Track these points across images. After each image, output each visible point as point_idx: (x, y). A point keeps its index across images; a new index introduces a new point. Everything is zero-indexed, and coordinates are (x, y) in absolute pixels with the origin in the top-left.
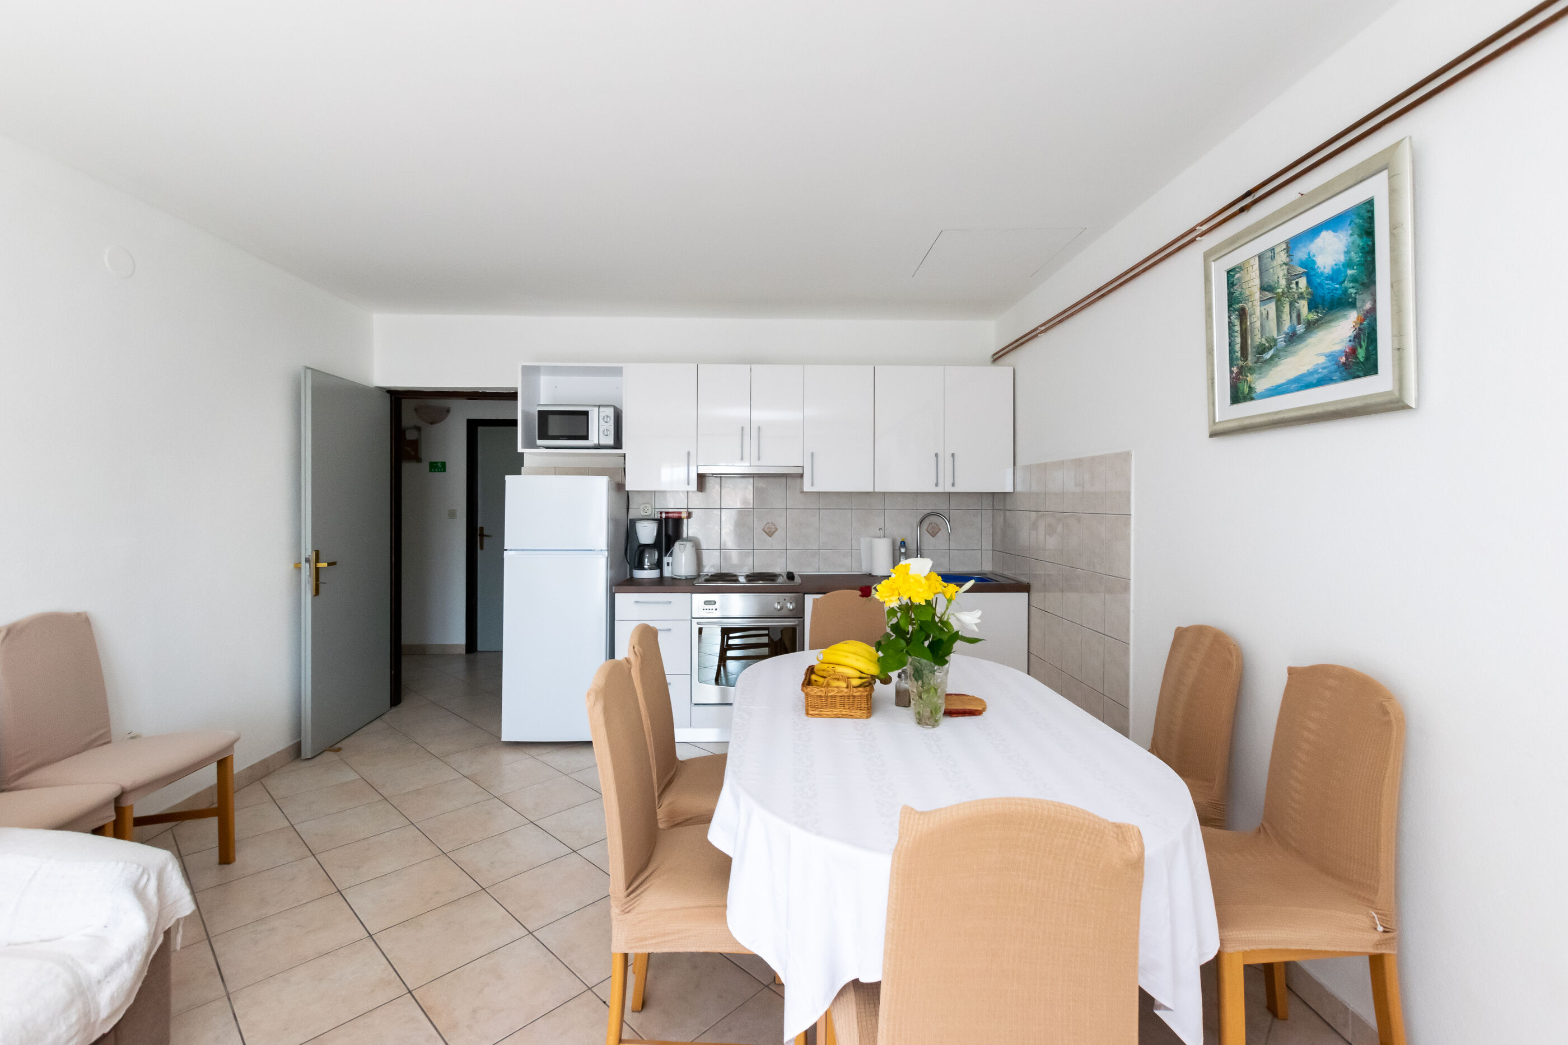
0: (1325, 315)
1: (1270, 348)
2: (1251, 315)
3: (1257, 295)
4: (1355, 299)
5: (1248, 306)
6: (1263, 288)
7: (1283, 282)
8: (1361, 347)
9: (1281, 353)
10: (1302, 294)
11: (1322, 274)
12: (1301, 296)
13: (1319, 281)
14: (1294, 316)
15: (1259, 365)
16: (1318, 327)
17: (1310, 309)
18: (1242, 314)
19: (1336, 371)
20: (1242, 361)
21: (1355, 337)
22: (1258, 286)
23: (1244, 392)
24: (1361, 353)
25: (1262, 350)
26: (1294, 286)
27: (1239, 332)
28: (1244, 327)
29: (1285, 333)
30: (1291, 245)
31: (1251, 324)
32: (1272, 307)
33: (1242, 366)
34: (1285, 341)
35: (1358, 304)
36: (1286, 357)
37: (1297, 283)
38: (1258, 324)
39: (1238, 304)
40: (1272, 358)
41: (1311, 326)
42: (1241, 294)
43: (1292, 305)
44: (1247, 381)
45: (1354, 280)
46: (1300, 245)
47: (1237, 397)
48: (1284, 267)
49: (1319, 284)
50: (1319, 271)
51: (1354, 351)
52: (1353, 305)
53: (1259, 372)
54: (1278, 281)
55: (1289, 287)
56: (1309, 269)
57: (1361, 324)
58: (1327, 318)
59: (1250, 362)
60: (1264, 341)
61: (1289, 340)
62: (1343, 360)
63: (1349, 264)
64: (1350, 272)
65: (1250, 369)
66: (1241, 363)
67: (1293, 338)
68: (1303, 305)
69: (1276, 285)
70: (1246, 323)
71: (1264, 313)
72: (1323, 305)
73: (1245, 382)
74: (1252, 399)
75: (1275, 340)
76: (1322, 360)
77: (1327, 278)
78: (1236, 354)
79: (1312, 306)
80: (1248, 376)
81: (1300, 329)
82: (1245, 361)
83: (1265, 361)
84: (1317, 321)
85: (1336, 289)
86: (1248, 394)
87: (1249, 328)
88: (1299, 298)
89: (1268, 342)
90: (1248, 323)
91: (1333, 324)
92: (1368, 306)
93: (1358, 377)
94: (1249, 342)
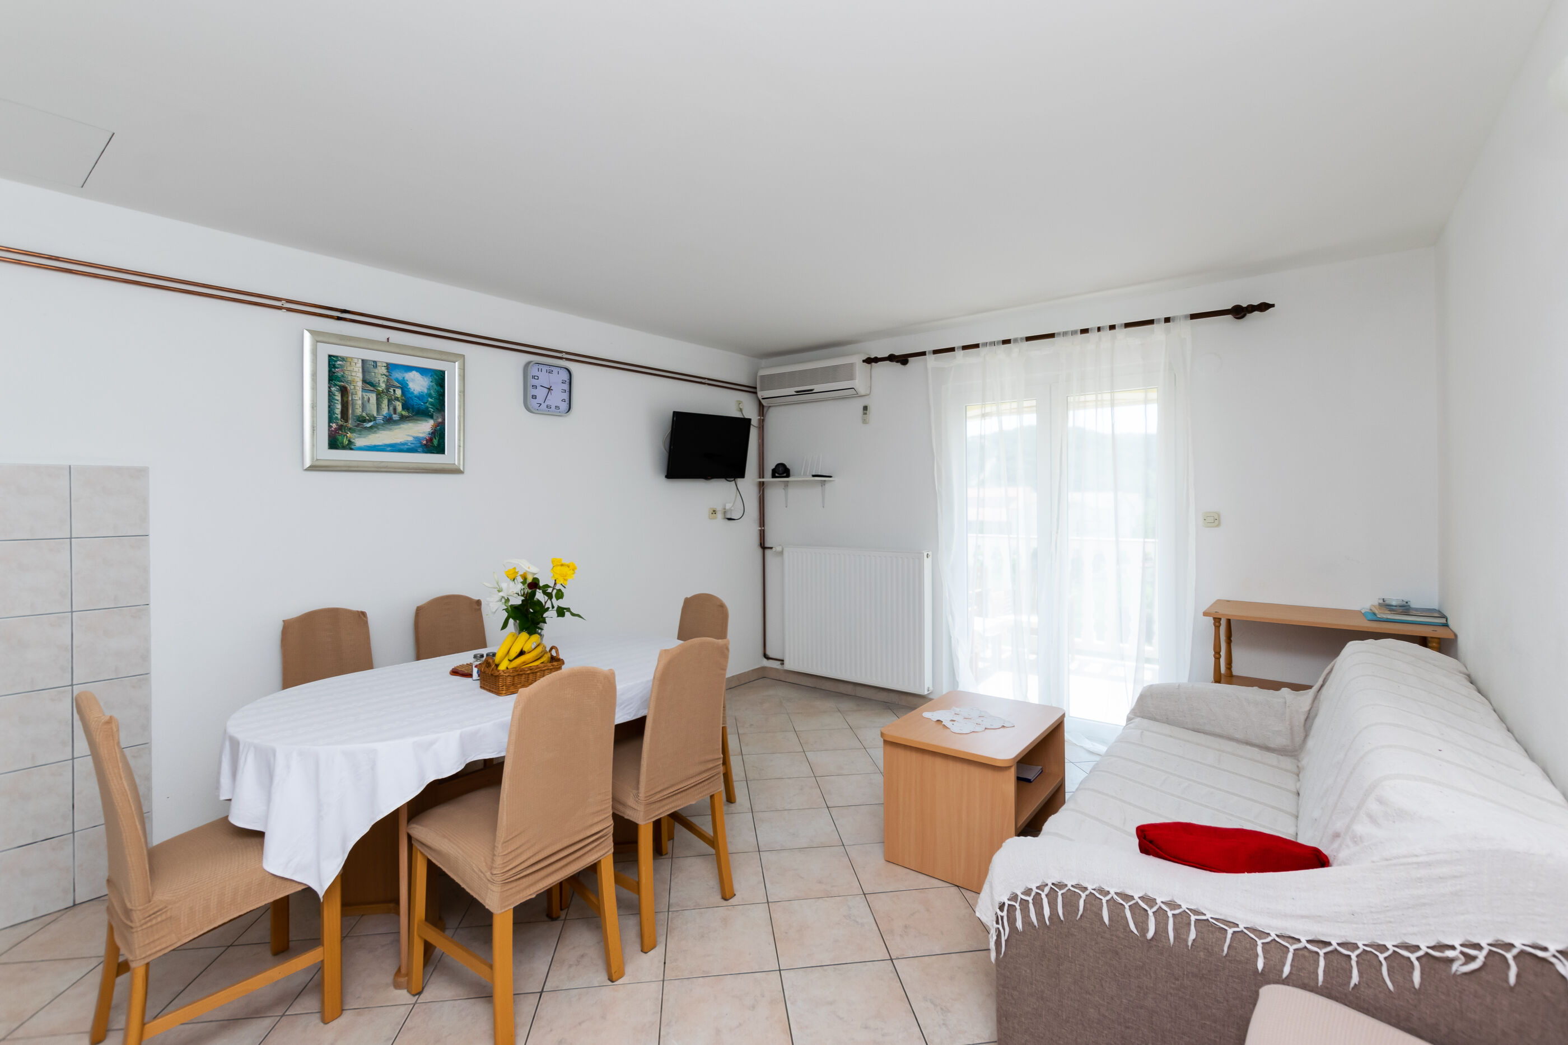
0: (414, 415)
1: (370, 421)
2: (352, 394)
3: (360, 384)
4: (433, 414)
5: (351, 388)
6: (364, 381)
7: (383, 386)
8: (435, 439)
9: (380, 427)
10: (398, 398)
11: (413, 393)
12: (397, 399)
13: (410, 396)
14: (391, 408)
15: (359, 428)
16: (409, 420)
17: (403, 408)
18: (344, 391)
19: (419, 447)
20: (341, 421)
21: (432, 433)
22: (361, 378)
23: (343, 443)
24: (435, 442)
25: (361, 420)
26: (392, 390)
27: (340, 401)
28: (345, 400)
29: (383, 415)
30: (390, 367)
31: (352, 399)
32: (373, 397)
33: (342, 425)
34: (383, 420)
35: (435, 418)
36: (384, 430)
37: (394, 391)
38: (360, 402)
39: (339, 382)
40: (371, 427)
41: (403, 419)
42: (343, 376)
43: (389, 401)
44: (347, 436)
45: (432, 404)
46: (398, 370)
47: (334, 443)
48: (385, 377)
49: (410, 397)
50: (411, 391)
51: (431, 440)
52: (431, 417)
53: (359, 433)
54: (379, 383)
55: (388, 389)
56: (404, 387)
57: (436, 427)
58: (415, 417)
59: (350, 424)
60: (364, 414)
61: (387, 421)
62: (425, 442)
63: (430, 395)
64: (430, 400)
65: (350, 429)
66: (340, 422)
67: (389, 421)
68: (399, 406)
69: (377, 385)
70: (348, 397)
71: (366, 398)
72: (412, 410)
73: (344, 436)
74: (351, 449)
75: (375, 418)
76: (411, 439)
77: (415, 396)
78: (336, 415)
79: (405, 407)
80: (348, 433)
81: (396, 417)
82: (346, 423)
83: (365, 428)
84: (408, 417)
85: (422, 405)
86: (348, 444)
87: (350, 403)
88: (395, 399)
89: (368, 416)
90: (350, 399)
91: (419, 422)
92: (440, 420)
93: (433, 453)
94: (350, 411)
